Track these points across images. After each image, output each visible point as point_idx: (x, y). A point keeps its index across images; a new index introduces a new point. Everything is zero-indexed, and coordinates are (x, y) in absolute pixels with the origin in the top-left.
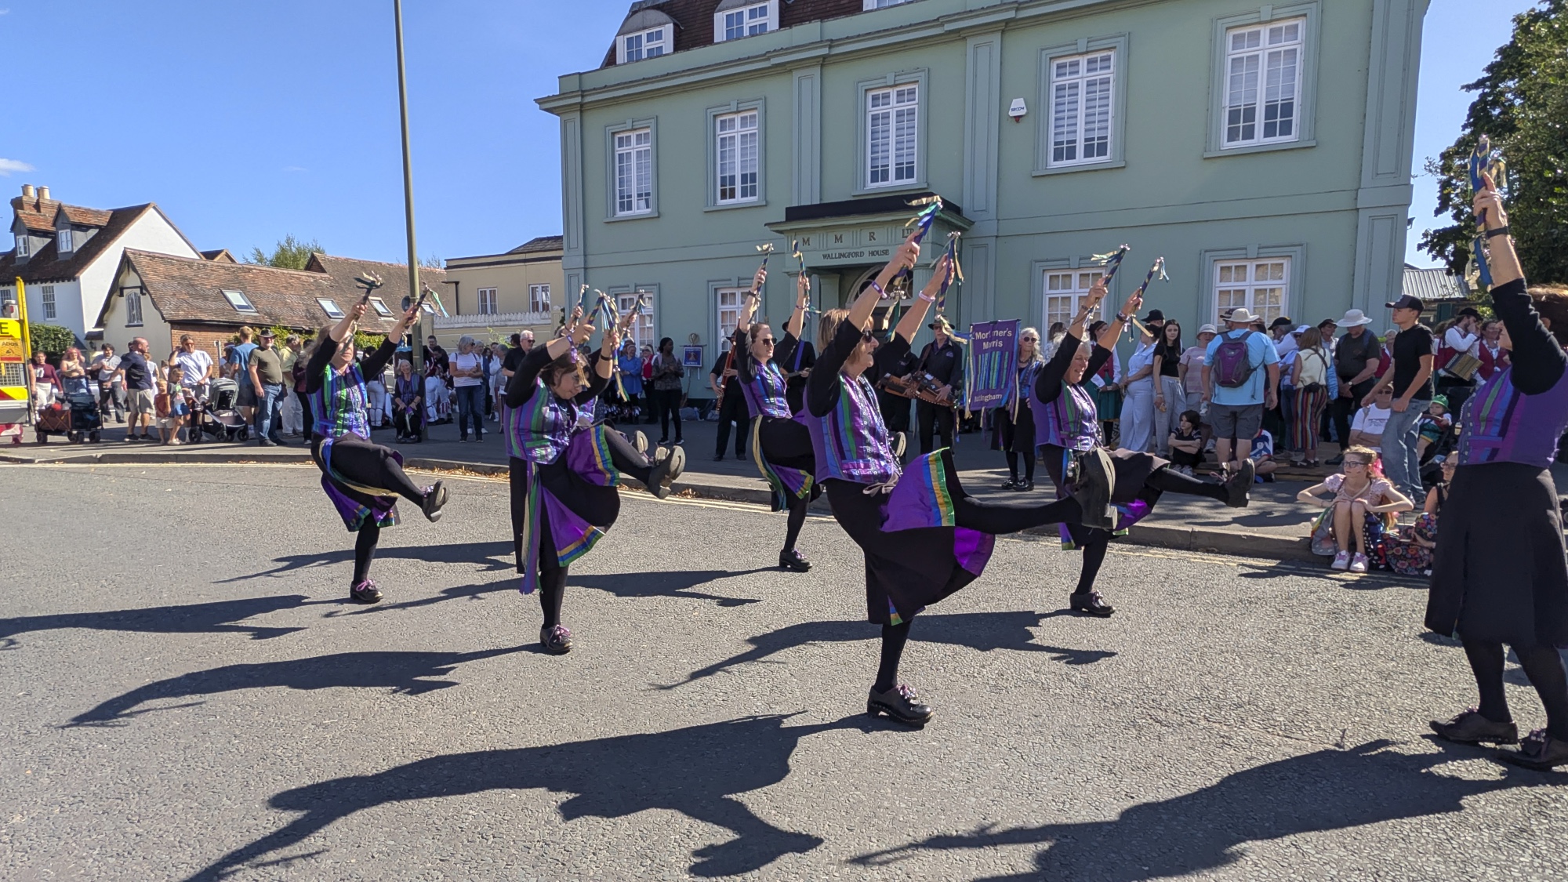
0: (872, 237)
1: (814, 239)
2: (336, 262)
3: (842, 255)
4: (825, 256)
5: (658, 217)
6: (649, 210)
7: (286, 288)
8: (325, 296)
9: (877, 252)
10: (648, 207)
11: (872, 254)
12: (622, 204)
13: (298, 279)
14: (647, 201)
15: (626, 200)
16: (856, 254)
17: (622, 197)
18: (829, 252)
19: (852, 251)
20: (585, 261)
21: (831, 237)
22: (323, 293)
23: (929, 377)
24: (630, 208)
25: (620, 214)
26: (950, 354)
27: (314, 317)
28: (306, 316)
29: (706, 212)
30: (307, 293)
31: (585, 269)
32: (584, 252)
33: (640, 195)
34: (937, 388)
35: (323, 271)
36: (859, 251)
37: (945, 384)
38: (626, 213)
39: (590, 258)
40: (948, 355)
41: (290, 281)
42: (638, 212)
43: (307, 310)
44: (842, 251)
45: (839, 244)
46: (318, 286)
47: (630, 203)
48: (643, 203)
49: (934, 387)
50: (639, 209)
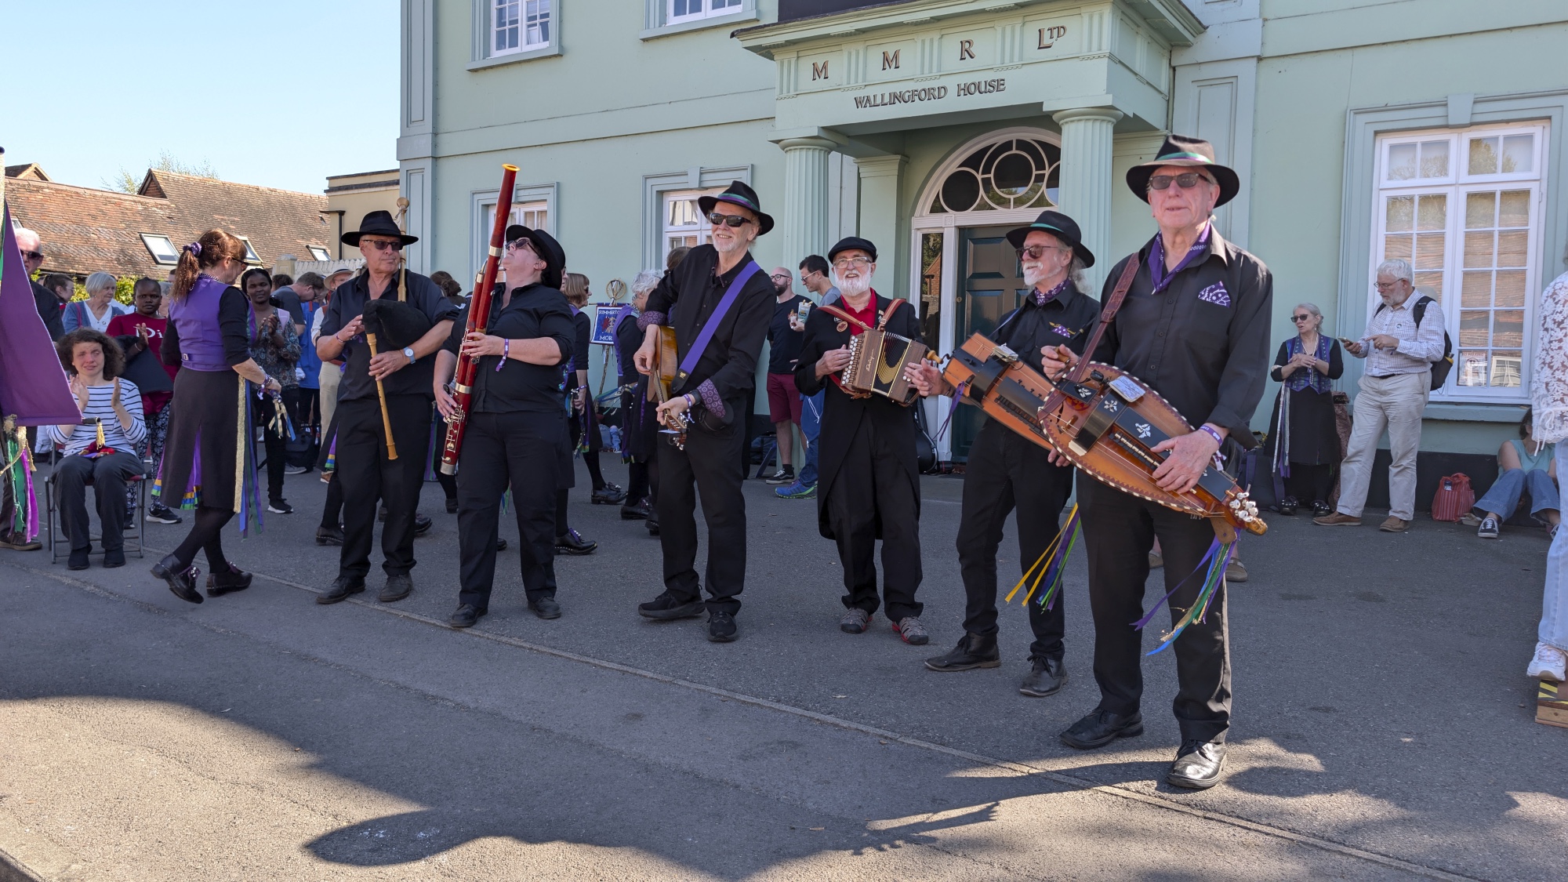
0: (966, 52)
1: (839, 63)
2: (185, 185)
3: (896, 98)
4: (858, 102)
5: (559, 55)
6: (547, 44)
7: (94, 217)
8: (155, 232)
9: (977, 86)
10: (546, 37)
11: (966, 90)
12: (501, 35)
13: (118, 205)
14: (545, 27)
15: (507, 27)
16: (929, 94)
17: (501, 23)
18: (869, 92)
19: (919, 86)
20: (435, 145)
21: (875, 57)
22: (154, 227)
23: (1126, 386)
24: (514, 43)
25: (498, 55)
26: (1215, 295)
27: (132, 262)
28: (118, 260)
29: (645, 40)
30: (128, 226)
31: (435, 158)
32: (434, 127)
33: (530, 19)
34: (1158, 435)
35: (163, 196)
36: (935, 84)
37: (1196, 421)
38: (507, 52)
39: (444, 139)
40: (1205, 296)
41: (103, 207)
42: (527, 48)
43: (122, 251)
44: (897, 88)
45: (891, 74)
46: (147, 216)
47: (514, 32)
48: (537, 32)
49: (1144, 431)
50: (531, 43)
